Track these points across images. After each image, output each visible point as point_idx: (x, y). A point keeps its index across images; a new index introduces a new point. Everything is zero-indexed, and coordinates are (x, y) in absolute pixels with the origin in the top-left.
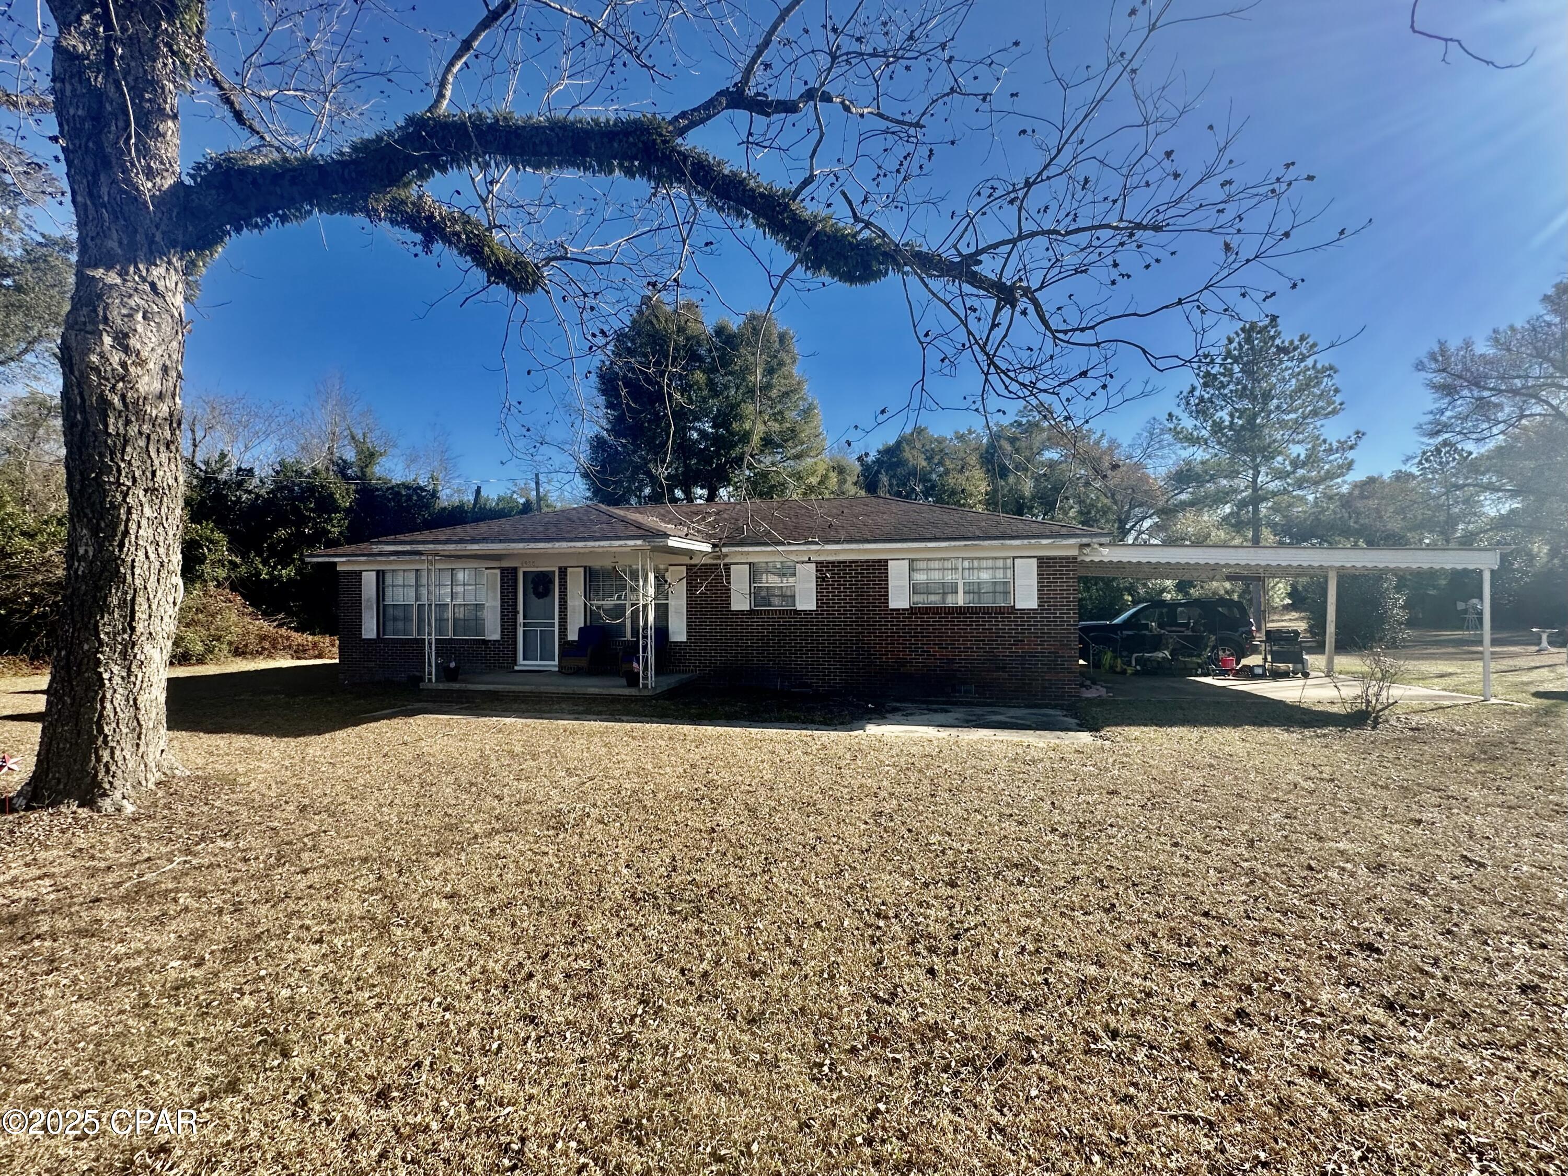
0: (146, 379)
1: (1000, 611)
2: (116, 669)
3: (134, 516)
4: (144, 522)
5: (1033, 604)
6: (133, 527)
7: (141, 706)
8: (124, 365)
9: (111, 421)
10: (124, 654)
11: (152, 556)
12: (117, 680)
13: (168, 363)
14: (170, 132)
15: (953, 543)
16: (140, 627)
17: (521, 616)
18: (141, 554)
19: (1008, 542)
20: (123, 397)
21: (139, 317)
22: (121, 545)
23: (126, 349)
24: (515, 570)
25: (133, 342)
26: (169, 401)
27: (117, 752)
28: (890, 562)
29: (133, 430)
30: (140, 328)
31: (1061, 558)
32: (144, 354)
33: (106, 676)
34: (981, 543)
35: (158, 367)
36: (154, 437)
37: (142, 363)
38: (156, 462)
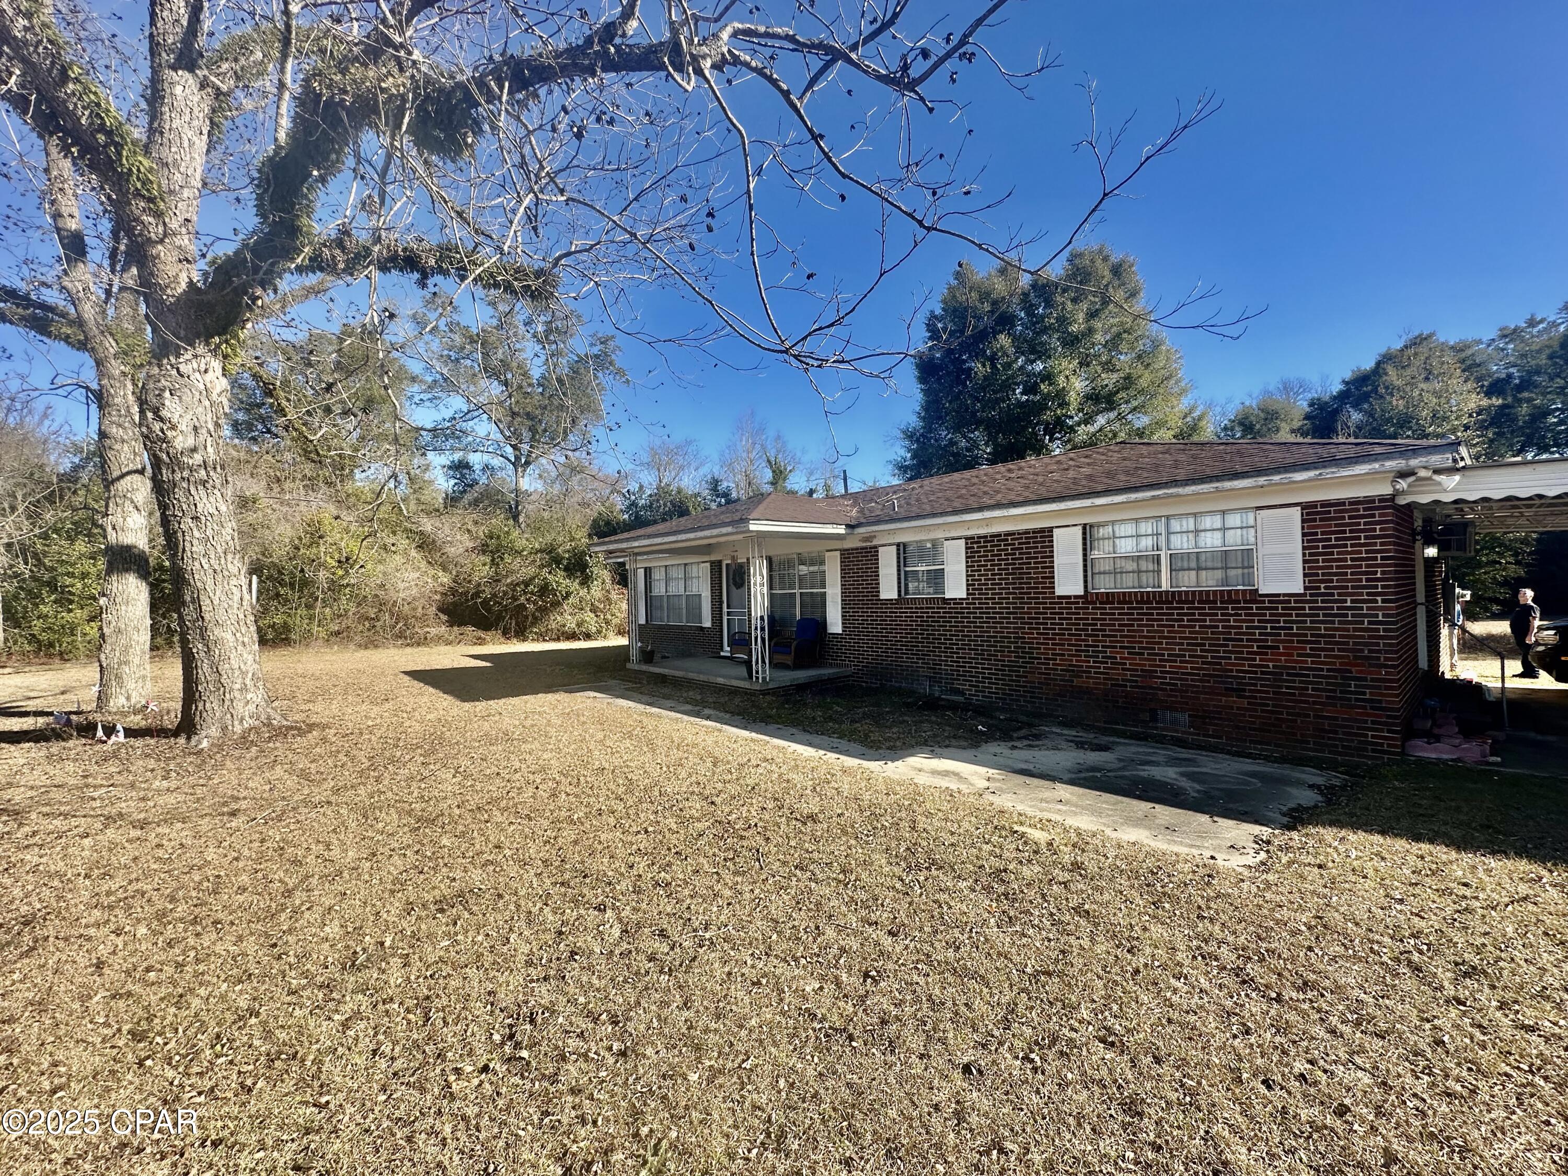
0: (180, 438)
1: (1229, 598)
2: (200, 646)
3: (187, 538)
4: (195, 542)
5: (1296, 585)
6: (188, 545)
7: (223, 673)
8: (162, 430)
9: (164, 472)
10: (202, 635)
11: (206, 566)
12: (202, 654)
13: (197, 424)
14: (162, 254)
15: (1133, 496)
16: (207, 616)
17: (725, 605)
18: (197, 564)
19: (1228, 484)
20: (168, 453)
21: (167, 394)
22: (183, 559)
23: (162, 420)
24: (720, 562)
25: (164, 413)
26: (201, 452)
27: (208, 705)
28: (1056, 532)
29: (178, 476)
30: (167, 403)
31: (1355, 502)
32: (174, 420)
33: (195, 650)
34: (1180, 490)
35: (190, 428)
36: (192, 479)
37: (173, 427)
38: (197, 498)
